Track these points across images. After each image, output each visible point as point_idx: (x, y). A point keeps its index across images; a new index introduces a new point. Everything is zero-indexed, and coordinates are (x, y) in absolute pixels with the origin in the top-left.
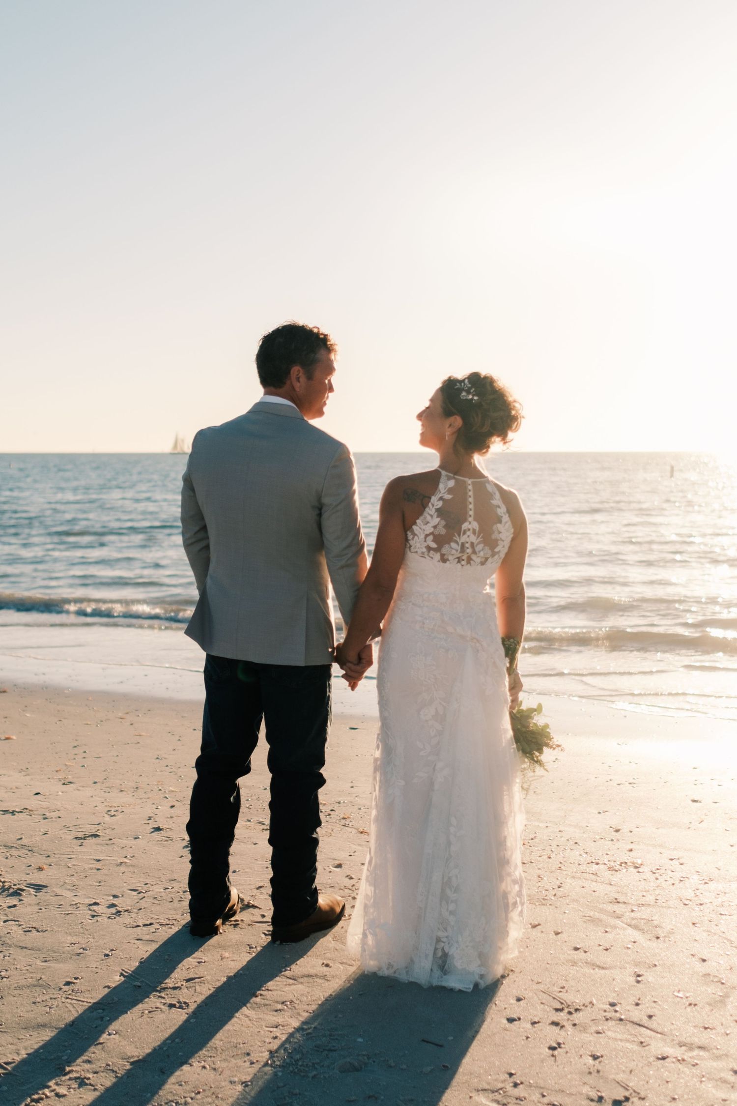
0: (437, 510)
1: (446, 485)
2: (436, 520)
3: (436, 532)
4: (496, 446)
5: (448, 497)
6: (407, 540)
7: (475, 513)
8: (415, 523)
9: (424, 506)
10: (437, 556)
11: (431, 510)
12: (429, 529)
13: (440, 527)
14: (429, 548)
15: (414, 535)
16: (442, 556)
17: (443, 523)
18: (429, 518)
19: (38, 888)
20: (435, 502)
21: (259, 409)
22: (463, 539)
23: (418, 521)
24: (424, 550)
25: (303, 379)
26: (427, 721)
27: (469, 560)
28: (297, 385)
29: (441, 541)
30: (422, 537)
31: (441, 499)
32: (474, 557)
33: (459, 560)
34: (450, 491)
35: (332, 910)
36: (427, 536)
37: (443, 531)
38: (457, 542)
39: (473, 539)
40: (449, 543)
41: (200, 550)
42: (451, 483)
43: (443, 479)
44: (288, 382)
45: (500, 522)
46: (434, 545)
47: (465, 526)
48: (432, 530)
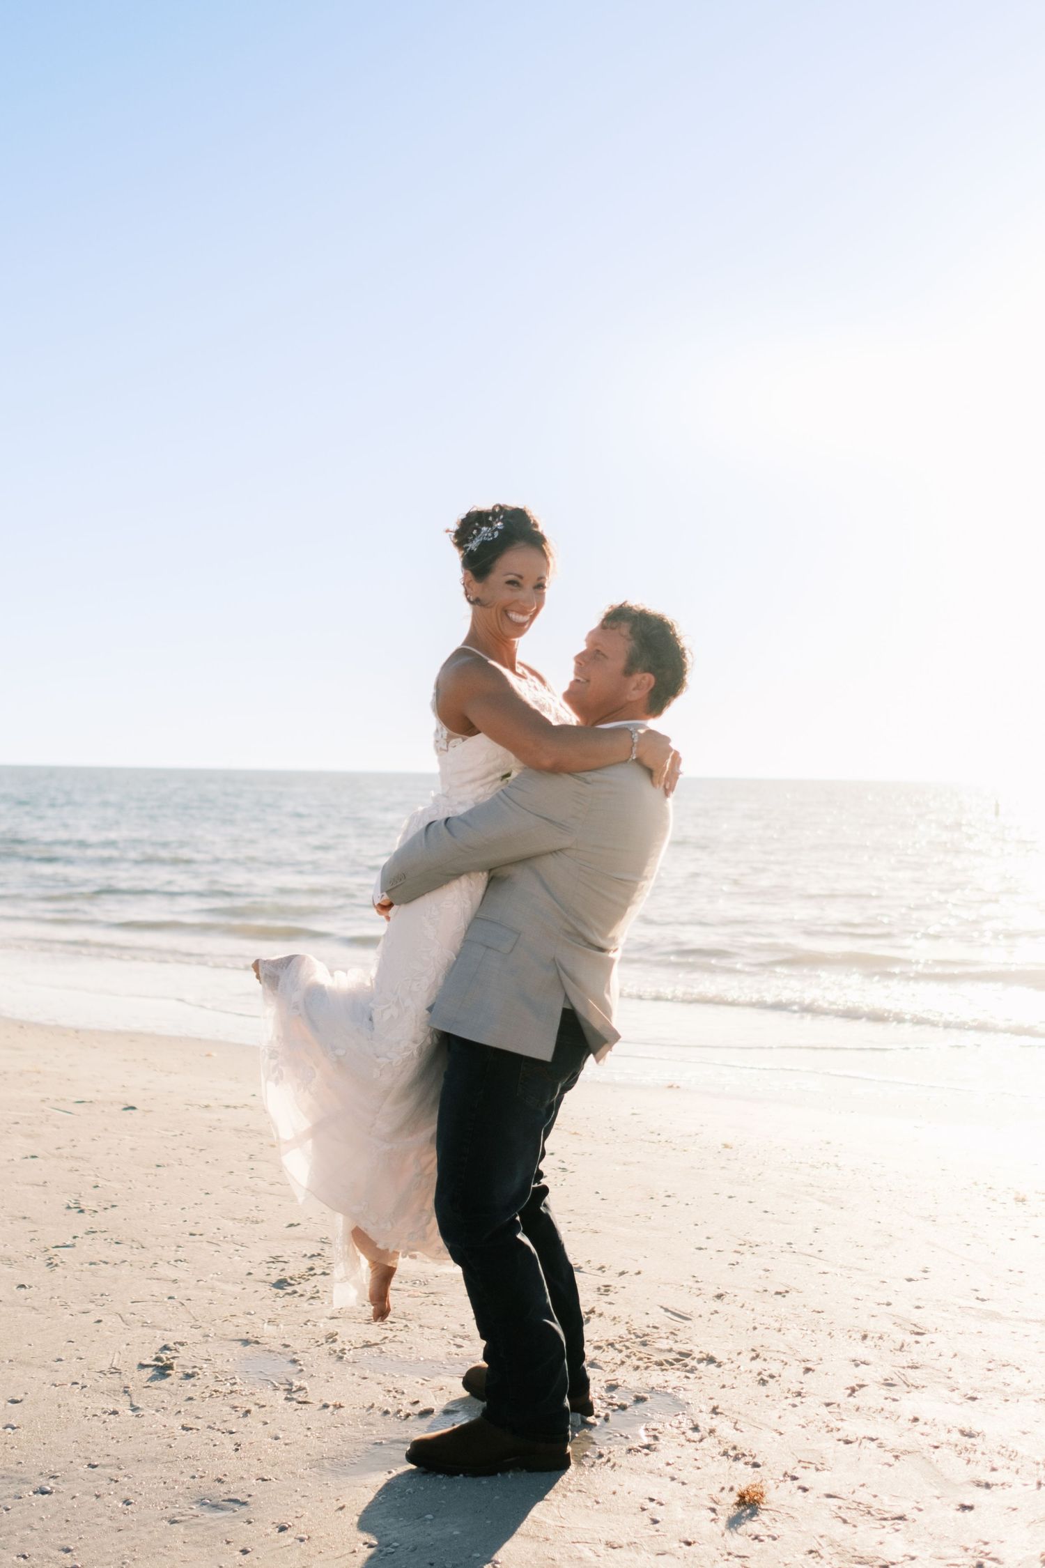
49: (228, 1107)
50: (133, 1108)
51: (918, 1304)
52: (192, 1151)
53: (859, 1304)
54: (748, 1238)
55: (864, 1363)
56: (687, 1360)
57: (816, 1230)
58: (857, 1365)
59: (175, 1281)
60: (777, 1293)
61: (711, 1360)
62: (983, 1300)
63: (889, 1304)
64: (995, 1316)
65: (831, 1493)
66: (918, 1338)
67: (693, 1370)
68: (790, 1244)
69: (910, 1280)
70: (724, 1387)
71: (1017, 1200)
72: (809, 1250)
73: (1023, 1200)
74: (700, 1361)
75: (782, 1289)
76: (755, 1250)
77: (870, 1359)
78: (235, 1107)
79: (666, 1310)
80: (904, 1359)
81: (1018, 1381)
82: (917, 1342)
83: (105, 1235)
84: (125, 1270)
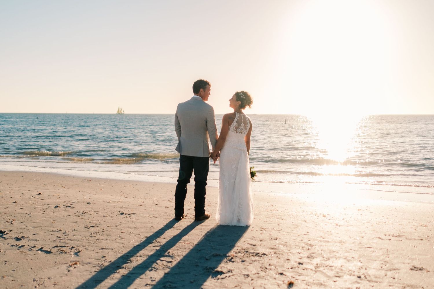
0: (236, 121)
1: (238, 115)
2: (236, 124)
3: (236, 126)
4: (247, 107)
5: (238, 118)
6: (229, 128)
7: (243, 122)
8: (231, 124)
9: (233, 120)
10: (235, 132)
11: (235, 121)
12: (234, 126)
13: (237, 125)
14: (234, 130)
15: (231, 127)
16: (237, 132)
17: (237, 124)
18: (234, 123)
19: (134, 214)
20: (236, 120)
21: (193, 99)
22: (241, 128)
23: (232, 124)
24: (233, 130)
25: (203, 92)
26: (233, 169)
27: (242, 133)
28: (202, 93)
29: (237, 128)
30: (233, 127)
31: (237, 119)
32: (243, 132)
33: (240, 133)
34: (238, 117)
35: (208, 215)
36: (234, 127)
37: (237, 126)
38: (240, 129)
39: (243, 128)
40: (238, 129)
41: (179, 131)
42: (239, 115)
43: (237, 114)
44: (200, 92)
45: (248, 124)
46: (235, 129)
47: (241, 125)
48: (235, 126)
49: (115, 202)
50: (90, 203)
51: (309, 240)
52: (111, 213)
53: (295, 240)
54: (263, 227)
55: (301, 253)
56: (259, 254)
57: (278, 225)
58: (299, 254)
59: (123, 243)
60: (275, 239)
61: (264, 254)
62: (324, 238)
63: (302, 240)
64: (328, 242)
65: (303, 280)
66: (312, 247)
67: (261, 256)
68: (273, 228)
69: (305, 235)
70: (270, 260)
71: (323, 216)
72: (278, 229)
73: (325, 216)
74: (262, 254)
75: (276, 238)
76: (265, 230)
77: (302, 252)
78: (117, 202)
79: (249, 244)
80: (309, 252)
81: (338, 255)
82: (312, 248)
83: (99, 233)
84: (108, 241)
